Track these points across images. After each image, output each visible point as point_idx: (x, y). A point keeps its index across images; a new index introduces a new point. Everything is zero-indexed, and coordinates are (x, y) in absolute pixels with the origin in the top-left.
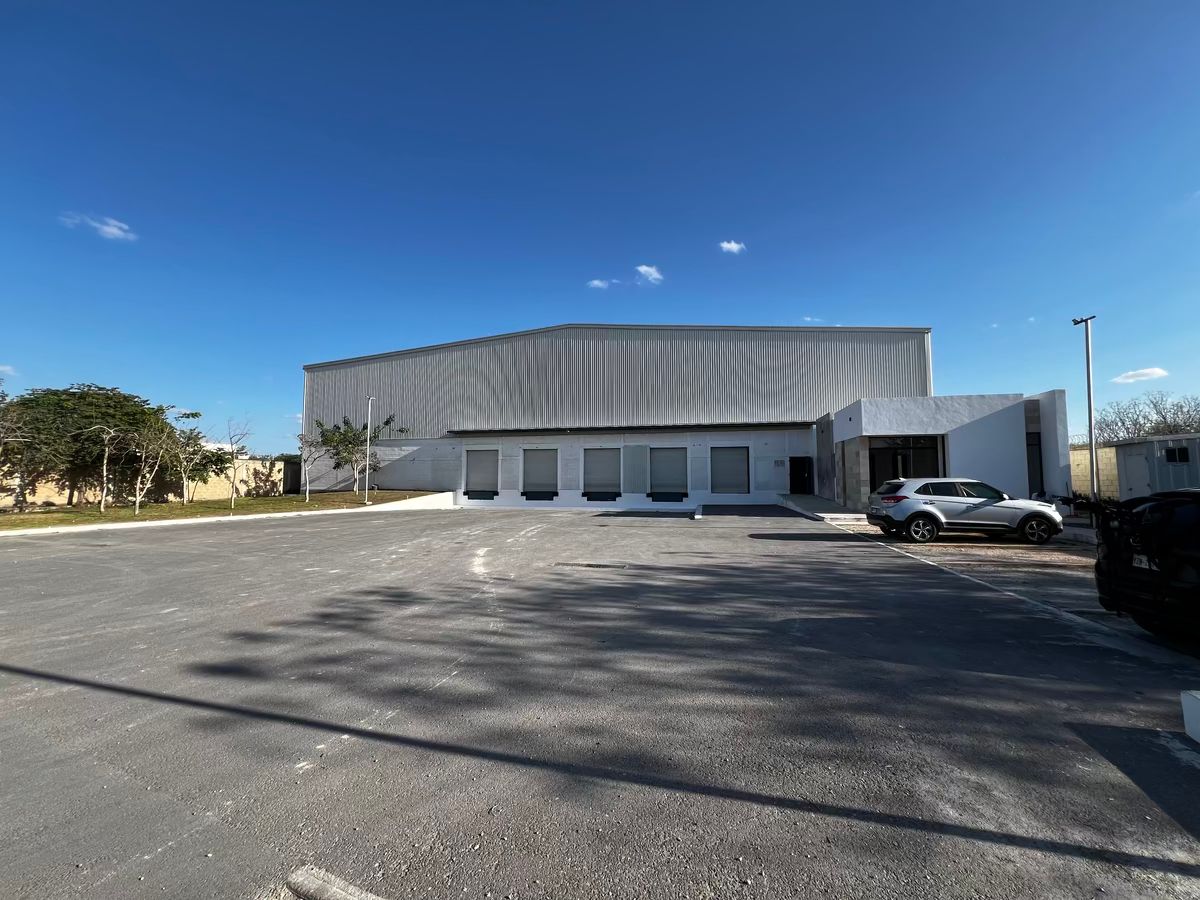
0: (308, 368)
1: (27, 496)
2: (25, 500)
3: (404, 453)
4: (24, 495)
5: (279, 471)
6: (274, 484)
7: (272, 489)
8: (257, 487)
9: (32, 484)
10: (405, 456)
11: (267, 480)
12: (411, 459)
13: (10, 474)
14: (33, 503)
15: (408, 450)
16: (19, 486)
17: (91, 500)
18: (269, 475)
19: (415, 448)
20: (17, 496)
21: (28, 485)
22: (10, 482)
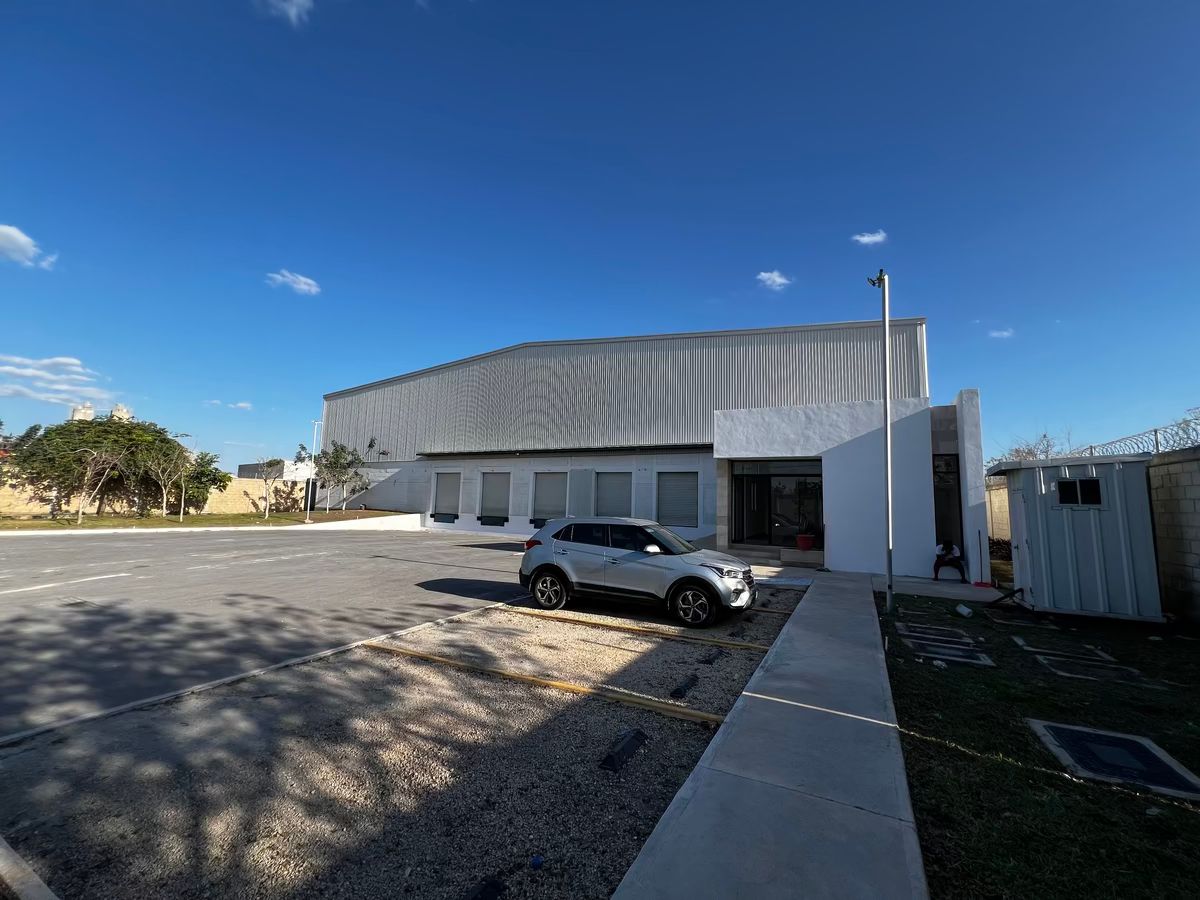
0: (327, 397)
1: (63, 506)
2: (60, 509)
3: (388, 475)
4: (60, 506)
5: (301, 490)
6: (295, 501)
7: (293, 506)
8: (278, 503)
9: (68, 496)
10: (389, 478)
11: (288, 498)
12: (393, 480)
13: (49, 488)
14: (67, 511)
15: (392, 472)
16: (56, 497)
17: (118, 510)
18: (291, 493)
19: (397, 470)
20: (54, 506)
21: (64, 497)
22: (49, 494)
